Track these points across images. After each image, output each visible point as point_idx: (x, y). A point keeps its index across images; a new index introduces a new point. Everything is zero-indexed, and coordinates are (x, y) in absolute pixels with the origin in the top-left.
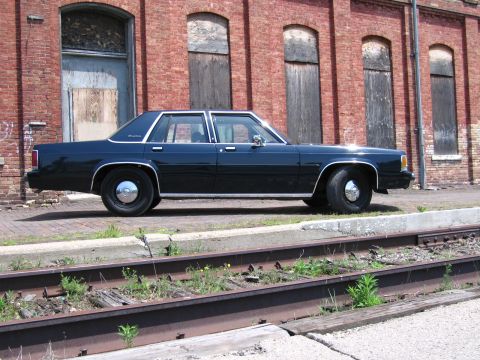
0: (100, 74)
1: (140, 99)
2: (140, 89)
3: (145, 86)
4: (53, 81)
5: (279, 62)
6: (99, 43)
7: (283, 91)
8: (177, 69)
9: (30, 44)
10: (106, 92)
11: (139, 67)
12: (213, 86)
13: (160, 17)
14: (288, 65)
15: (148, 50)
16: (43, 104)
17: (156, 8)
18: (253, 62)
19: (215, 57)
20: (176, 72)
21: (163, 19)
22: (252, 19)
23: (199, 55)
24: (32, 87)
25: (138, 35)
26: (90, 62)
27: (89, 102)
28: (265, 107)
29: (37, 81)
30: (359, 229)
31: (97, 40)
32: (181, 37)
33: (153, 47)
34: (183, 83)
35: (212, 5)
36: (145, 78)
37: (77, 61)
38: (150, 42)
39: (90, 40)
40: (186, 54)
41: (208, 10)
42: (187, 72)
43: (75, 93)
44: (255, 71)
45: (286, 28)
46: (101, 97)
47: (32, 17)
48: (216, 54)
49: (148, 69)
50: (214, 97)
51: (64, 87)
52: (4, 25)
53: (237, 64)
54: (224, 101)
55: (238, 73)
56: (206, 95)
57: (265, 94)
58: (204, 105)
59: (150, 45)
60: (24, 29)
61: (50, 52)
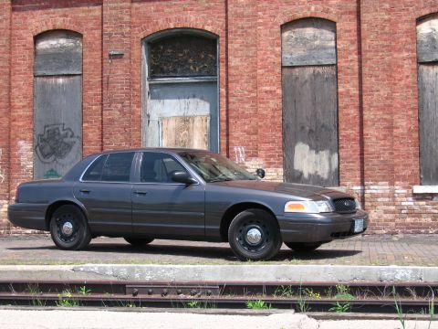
0: (191, 100)
1: (224, 125)
2: (224, 114)
3: (227, 111)
4: (133, 113)
5: (408, 66)
6: (192, 68)
7: (413, 102)
8: (268, 88)
9: (111, 79)
10: (197, 119)
11: (223, 90)
12: (314, 104)
13: (245, 33)
14: (424, 68)
15: (232, 71)
16: (122, 138)
17: (240, 23)
18: (365, 70)
19: (320, 70)
20: (266, 92)
21: (248, 34)
22: (365, 17)
23: (297, 70)
24: (112, 121)
25: (223, 56)
26: (181, 89)
27: (178, 130)
28: (381, 125)
29: (116, 114)
31: (189, 64)
32: (273, 52)
33: (237, 68)
34: (275, 103)
35: (313, 8)
37: (168, 88)
38: (233, 62)
39: (182, 66)
40: (278, 70)
41: (308, 14)
42: (279, 91)
43: (165, 123)
44: (367, 81)
45: (420, 20)
46: (191, 125)
47: (112, 53)
48: (318, 66)
49: (230, 92)
50: (315, 116)
51: (154, 117)
52: (90, 63)
53: (346, 74)
54: (328, 121)
55: (348, 85)
56: (304, 115)
57: (382, 109)
58: (303, 128)
59: (233, 64)
60: (106, 66)
61: (131, 85)
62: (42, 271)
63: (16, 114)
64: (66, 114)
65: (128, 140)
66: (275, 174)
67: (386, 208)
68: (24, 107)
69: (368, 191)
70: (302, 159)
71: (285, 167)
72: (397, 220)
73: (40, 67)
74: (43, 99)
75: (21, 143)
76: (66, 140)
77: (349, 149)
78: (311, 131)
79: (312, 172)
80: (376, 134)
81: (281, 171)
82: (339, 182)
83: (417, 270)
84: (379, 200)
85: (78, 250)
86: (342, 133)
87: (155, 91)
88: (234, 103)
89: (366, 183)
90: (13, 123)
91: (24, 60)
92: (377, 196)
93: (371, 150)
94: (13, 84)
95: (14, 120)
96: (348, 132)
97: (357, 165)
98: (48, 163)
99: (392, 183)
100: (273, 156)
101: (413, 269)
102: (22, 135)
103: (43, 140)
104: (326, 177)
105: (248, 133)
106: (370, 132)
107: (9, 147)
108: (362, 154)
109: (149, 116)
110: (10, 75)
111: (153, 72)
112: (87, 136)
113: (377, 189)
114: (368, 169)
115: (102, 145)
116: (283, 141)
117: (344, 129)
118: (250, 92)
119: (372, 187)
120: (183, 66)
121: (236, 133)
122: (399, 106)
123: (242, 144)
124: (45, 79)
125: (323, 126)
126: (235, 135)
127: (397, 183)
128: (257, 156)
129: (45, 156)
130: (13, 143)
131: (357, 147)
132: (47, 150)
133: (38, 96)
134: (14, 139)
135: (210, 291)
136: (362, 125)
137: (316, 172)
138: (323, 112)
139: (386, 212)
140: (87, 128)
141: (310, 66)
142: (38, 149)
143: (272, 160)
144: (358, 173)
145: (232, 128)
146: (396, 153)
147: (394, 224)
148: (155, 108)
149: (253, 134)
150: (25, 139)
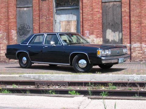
0: (70, 15)
1: (81, 23)
2: (81, 19)
3: (83, 18)
4: (50, 20)
6: (70, 3)
8: (97, 10)
9: (42, 8)
10: (72, 22)
11: (81, 11)
12: (113, 15)
15: (84, 4)
16: (46, 28)
18: (131, 3)
19: (115, 3)
20: (96, 11)
23: (107, 3)
24: (43, 23)
26: (67, 11)
27: (66, 25)
28: (137, 22)
29: (44, 20)
30: (41, 78)
31: (70, 2)
33: (86, 3)
34: (99, 15)
36: (83, 15)
37: (62, 11)
40: (100, 3)
42: (101, 11)
43: (61, 23)
44: (132, 7)
46: (70, 23)
48: (115, 2)
49: (83, 12)
50: (114, 20)
51: (58, 21)
52: (35, 3)
53: (125, 5)
54: (118, 21)
55: (125, 8)
56: (110, 19)
57: (138, 17)
58: (109, 24)
59: (84, 2)
60: (40, 3)
61: (49, 10)
62: (9, 77)
63: (10, 21)
64: (27, 21)
65: (48, 29)
66: (100, 40)
67: (139, 52)
68: (13, 18)
69: (132, 46)
70: (109, 35)
71: (103, 38)
72: (143, 56)
73: (18, 5)
74: (19, 16)
75: (12, 31)
76: (28, 30)
77: (126, 31)
78: (112, 25)
79: (113, 39)
80: (135, 26)
81: (102, 39)
82: (122, 43)
83: (142, 76)
84: (136, 49)
85: (27, 68)
86: (123, 25)
87: (58, 12)
88: (85, 16)
89: (132, 43)
90: (10, 24)
91: (13, 2)
92: (136, 48)
93: (134, 31)
94: (9, 11)
95: (10, 23)
96: (126, 25)
97: (128, 37)
98: (22, 38)
99: (141, 43)
100: (99, 34)
101: (140, 76)
102: (13, 28)
103: (20, 30)
104: (117, 41)
105: (90, 26)
106: (133, 25)
107: (8, 32)
108: (130, 33)
109: (56, 21)
110: (8, 7)
111: (57, 5)
112: (34, 28)
113: (136, 45)
114: (132, 38)
115: (40, 31)
116: (102, 28)
117: (124, 24)
118: (90, 11)
119: (134, 45)
120: (68, 3)
121: (86, 26)
122: (144, 15)
123: (88, 30)
124: (20, 9)
125: (117, 23)
126: (85, 27)
127: (143, 43)
128: (93, 34)
129: (21, 35)
130: (10, 31)
131: (128, 30)
132: (21, 33)
133: (18, 15)
134: (10, 30)
135: (64, 84)
136: (130, 22)
137: (114, 39)
138: (117, 18)
139: (139, 53)
140: (35, 25)
141: (111, 2)
142: (18, 33)
143: (98, 35)
144: (129, 40)
145: (84, 24)
146: (142, 32)
147: (141, 57)
148: (58, 18)
149: (92, 26)
150: (14, 30)
